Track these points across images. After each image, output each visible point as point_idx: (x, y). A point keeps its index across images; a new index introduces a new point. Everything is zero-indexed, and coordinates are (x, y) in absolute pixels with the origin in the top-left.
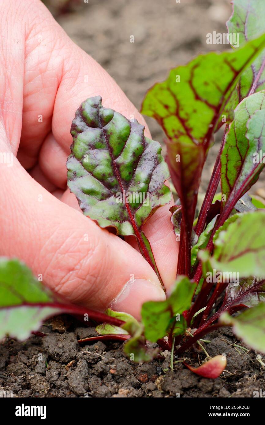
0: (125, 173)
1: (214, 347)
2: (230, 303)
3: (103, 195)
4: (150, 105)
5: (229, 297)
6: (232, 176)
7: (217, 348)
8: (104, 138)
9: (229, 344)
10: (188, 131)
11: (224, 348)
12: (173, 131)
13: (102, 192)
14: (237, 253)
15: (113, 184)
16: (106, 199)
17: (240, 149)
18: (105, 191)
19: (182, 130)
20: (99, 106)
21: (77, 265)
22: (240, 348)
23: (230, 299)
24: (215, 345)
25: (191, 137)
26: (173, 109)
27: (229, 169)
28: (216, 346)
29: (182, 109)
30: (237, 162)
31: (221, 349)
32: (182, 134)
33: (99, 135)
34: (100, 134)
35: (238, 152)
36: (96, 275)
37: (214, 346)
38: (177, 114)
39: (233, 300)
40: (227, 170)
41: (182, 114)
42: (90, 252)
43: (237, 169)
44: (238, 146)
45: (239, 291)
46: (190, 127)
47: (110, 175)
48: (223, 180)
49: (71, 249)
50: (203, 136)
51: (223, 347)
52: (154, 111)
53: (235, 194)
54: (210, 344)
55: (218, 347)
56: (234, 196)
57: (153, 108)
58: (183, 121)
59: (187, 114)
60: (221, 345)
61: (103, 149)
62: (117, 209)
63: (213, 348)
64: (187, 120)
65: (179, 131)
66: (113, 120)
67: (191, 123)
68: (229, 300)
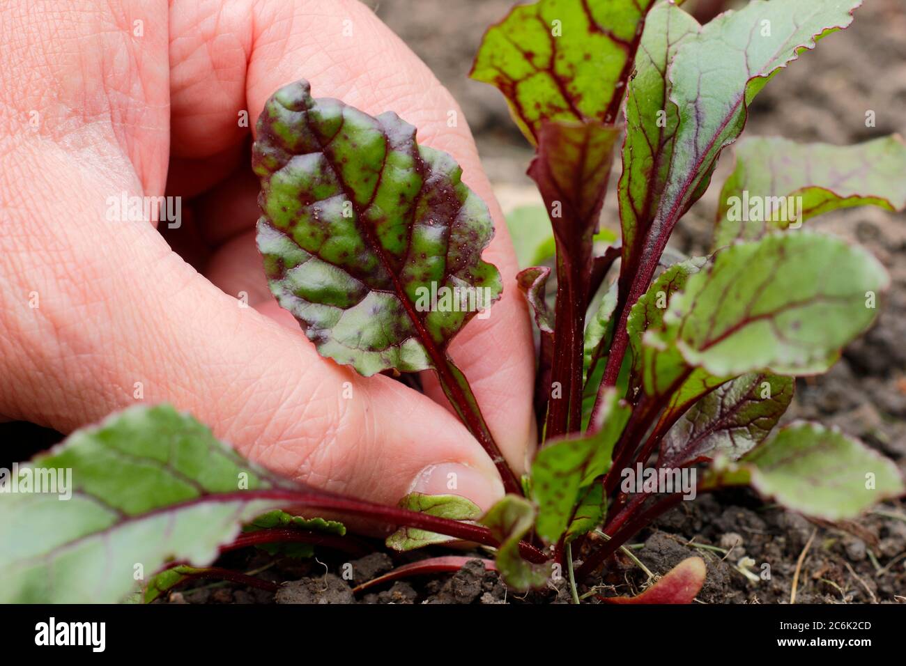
0: (390, 241)
1: (656, 554)
2: (673, 459)
3: (350, 296)
4: (492, 57)
5: (668, 448)
6: (639, 192)
7: (662, 555)
8: (330, 170)
9: (681, 544)
10: (572, 101)
11: (678, 552)
12: (538, 106)
13: (347, 289)
14: (718, 331)
15: (367, 268)
16: (358, 303)
17: (647, 132)
18: (353, 284)
19: (560, 101)
20: (307, 103)
21: (303, 462)
22: (705, 550)
23: (671, 451)
24: (658, 550)
25: (579, 115)
26: (541, 61)
27: (633, 177)
28: (660, 552)
29: (562, 57)
30: (644, 160)
31: (673, 556)
32: (558, 110)
33: (319, 169)
34: (319, 165)
35: (644, 139)
36: (347, 477)
37: (656, 552)
38: (550, 69)
39: (679, 453)
40: (630, 179)
41: (561, 68)
42: (330, 432)
43: (646, 174)
44: (643, 125)
45: (689, 432)
46: (575, 93)
47: (357, 250)
48: (624, 202)
49: (287, 433)
50: (602, 108)
51: (675, 552)
52: (499, 69)
53: (661, 224)
54: (645, 549)
55: (664, 552)
56: (661, 229)
57: (498, 63)
58: (561, 83)
59: (571, 66)
60: (670, 548)
61: (332, 195)
62: (387, 318)
63: (654, 556)
64: (571, 79)
65: (550, 106)
66: (343, 132)
67: (579, 84)
68: (671, 454)
